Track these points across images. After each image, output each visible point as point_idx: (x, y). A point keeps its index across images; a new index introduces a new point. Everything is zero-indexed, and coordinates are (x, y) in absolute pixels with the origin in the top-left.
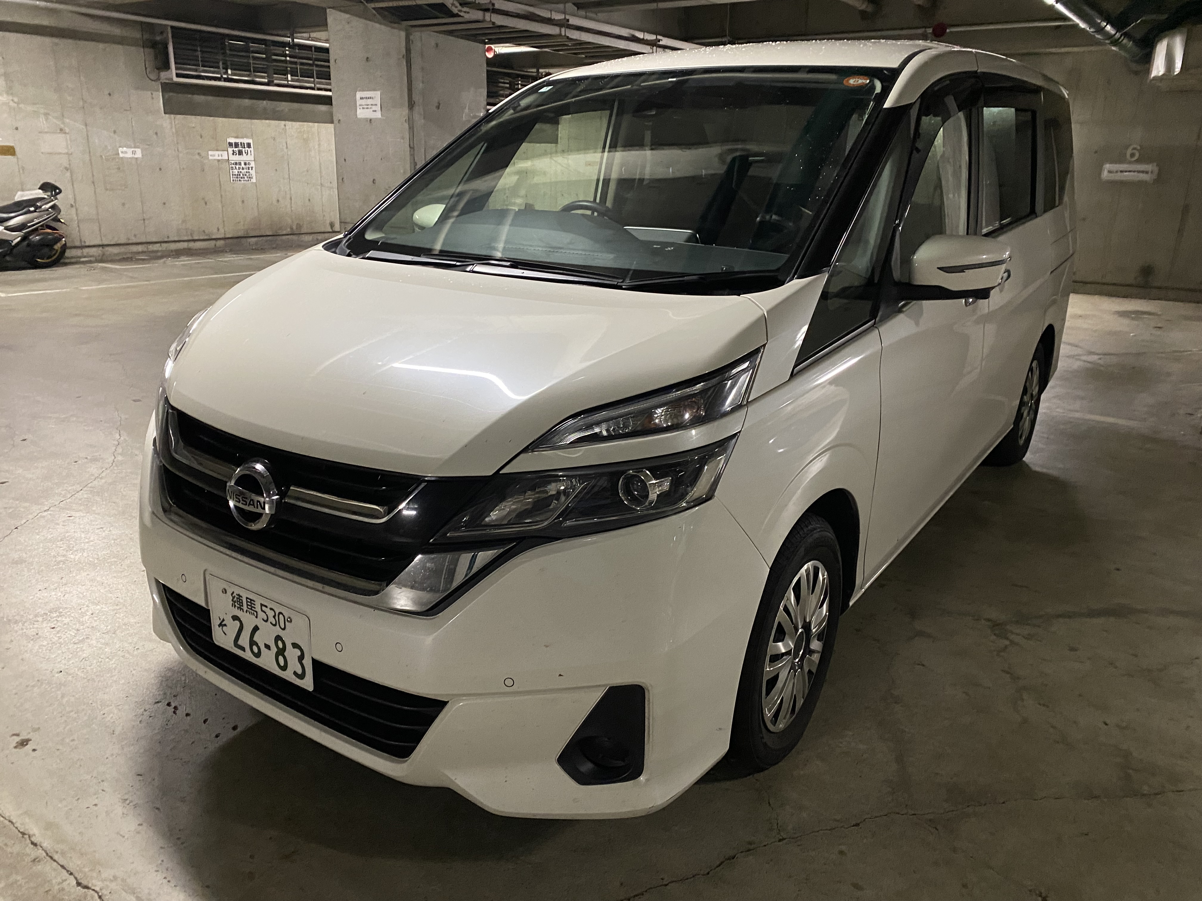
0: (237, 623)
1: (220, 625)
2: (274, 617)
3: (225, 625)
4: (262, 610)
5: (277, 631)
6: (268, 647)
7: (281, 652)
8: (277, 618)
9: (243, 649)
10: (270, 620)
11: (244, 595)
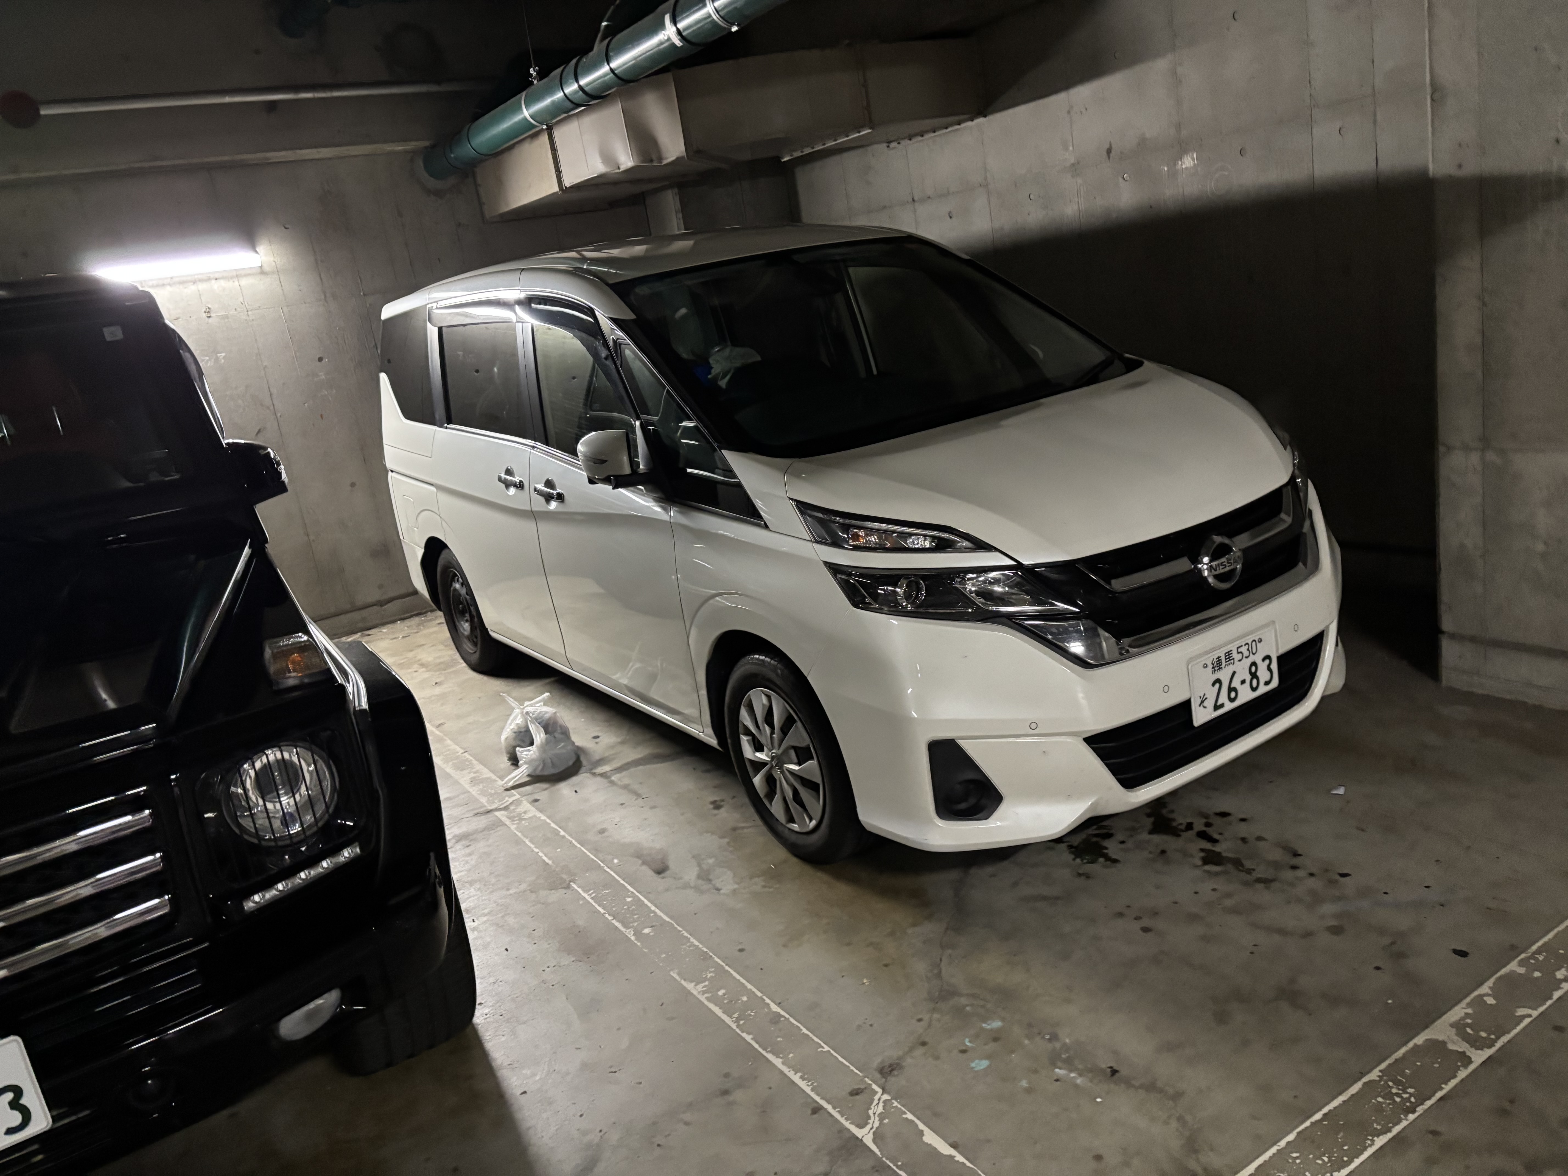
0: (1217, 685)
1: (1202, 702)
2: (1248, 650)
3: (1206, 698)
4: (1238, 653)
5: (1252, 658)
6: (1243, 682)
7: (1254, 675)
8: (1250, 649)
9: (1222, 706)
10: (1244, 656)
11: (1221, 653)
